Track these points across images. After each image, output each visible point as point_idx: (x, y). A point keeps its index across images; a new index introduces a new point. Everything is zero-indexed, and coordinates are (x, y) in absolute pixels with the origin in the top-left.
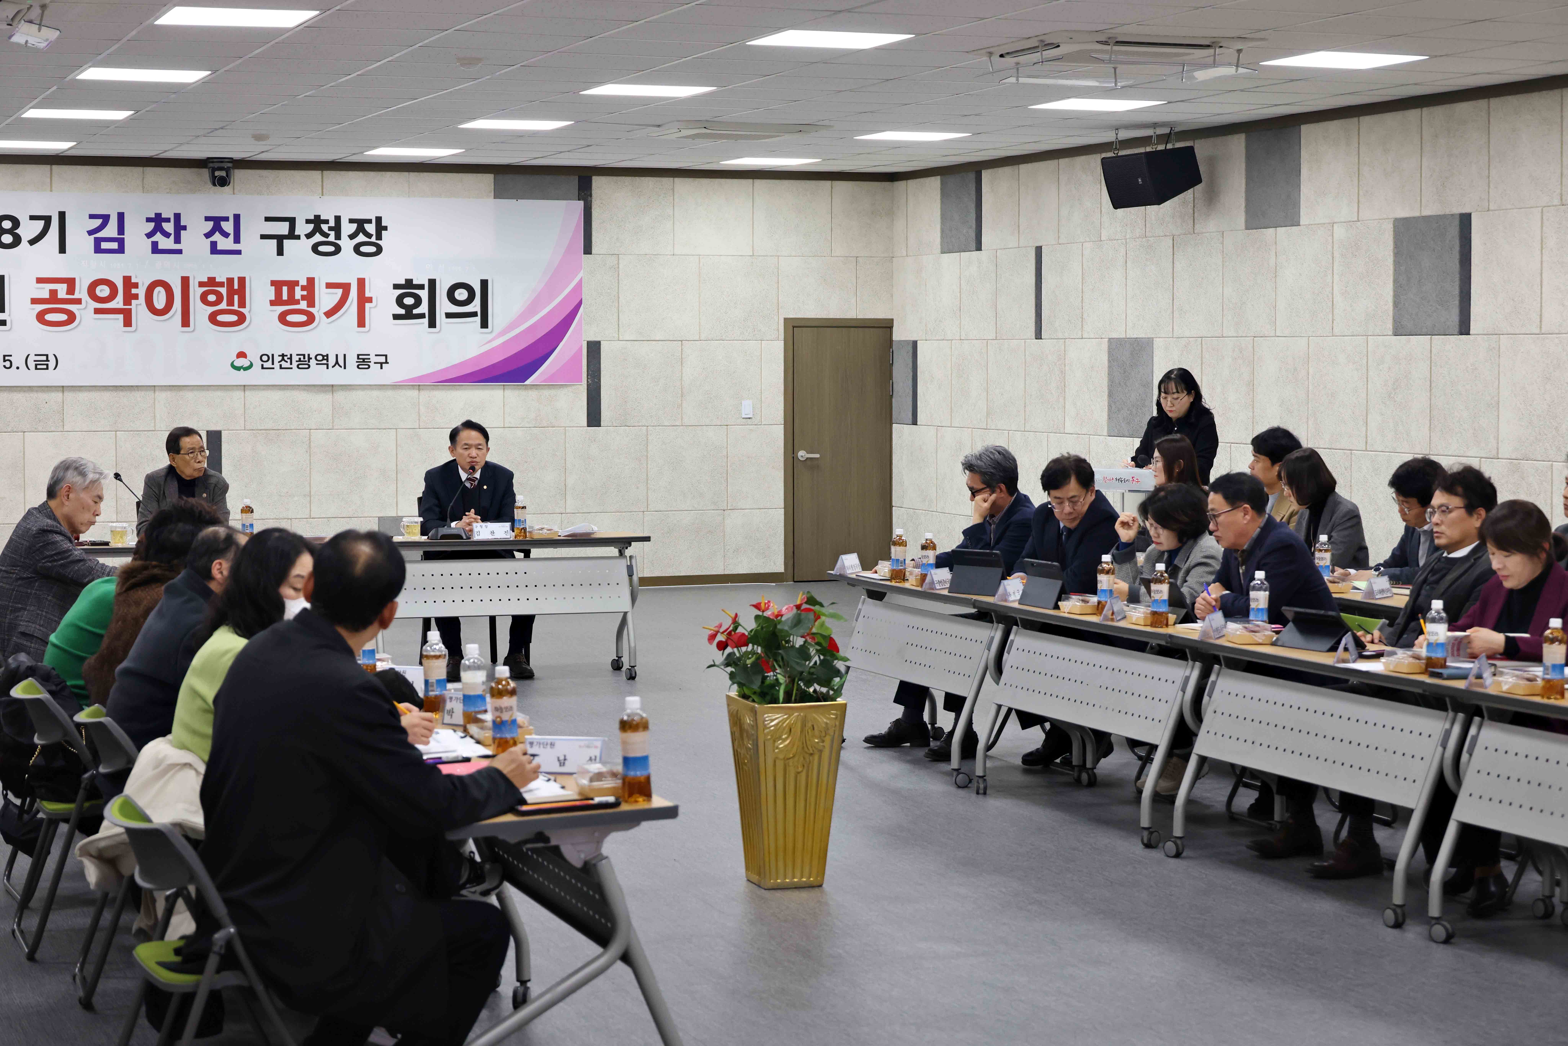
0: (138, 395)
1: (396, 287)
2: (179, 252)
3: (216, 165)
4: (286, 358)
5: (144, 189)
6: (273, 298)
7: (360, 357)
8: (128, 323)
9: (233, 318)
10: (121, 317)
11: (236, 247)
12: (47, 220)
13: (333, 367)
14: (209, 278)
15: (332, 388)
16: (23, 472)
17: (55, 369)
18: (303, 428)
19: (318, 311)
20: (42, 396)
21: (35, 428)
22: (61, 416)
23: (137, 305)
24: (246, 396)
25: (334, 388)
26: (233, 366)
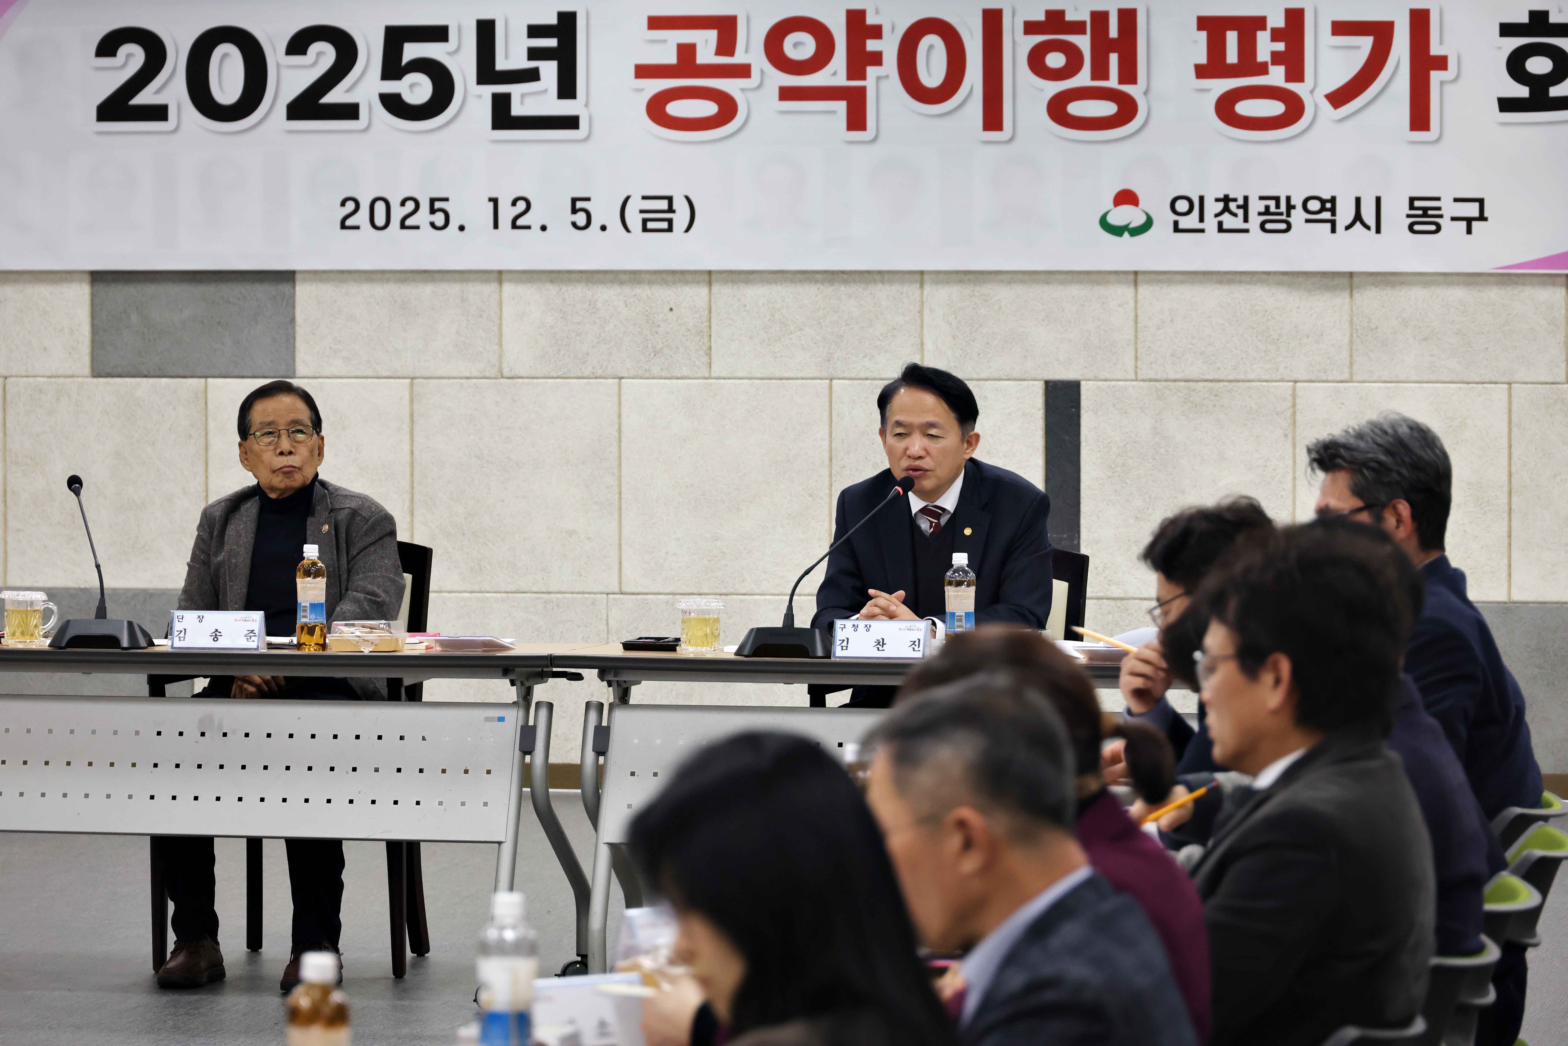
0: (882, 293)
1: (1507, 30)
4: (1232, 206)
6: (1203, 60)
7: (1417, 204)
8: (857, 121)
9: (1107, 109)
10: (841, 107)
13: (1348, 228)
14: (1048, 13)
15: (1349, 281)
16: (615, 471)
17: (687, 230)
18: (1278, 378)
19: (1312, 92)
20: (664, 294)
21: (646, 370)
22: (706, 340)
23: (879, 79)
24: (1140, 297)
25: (1356, 280)
26: (1104, 223)
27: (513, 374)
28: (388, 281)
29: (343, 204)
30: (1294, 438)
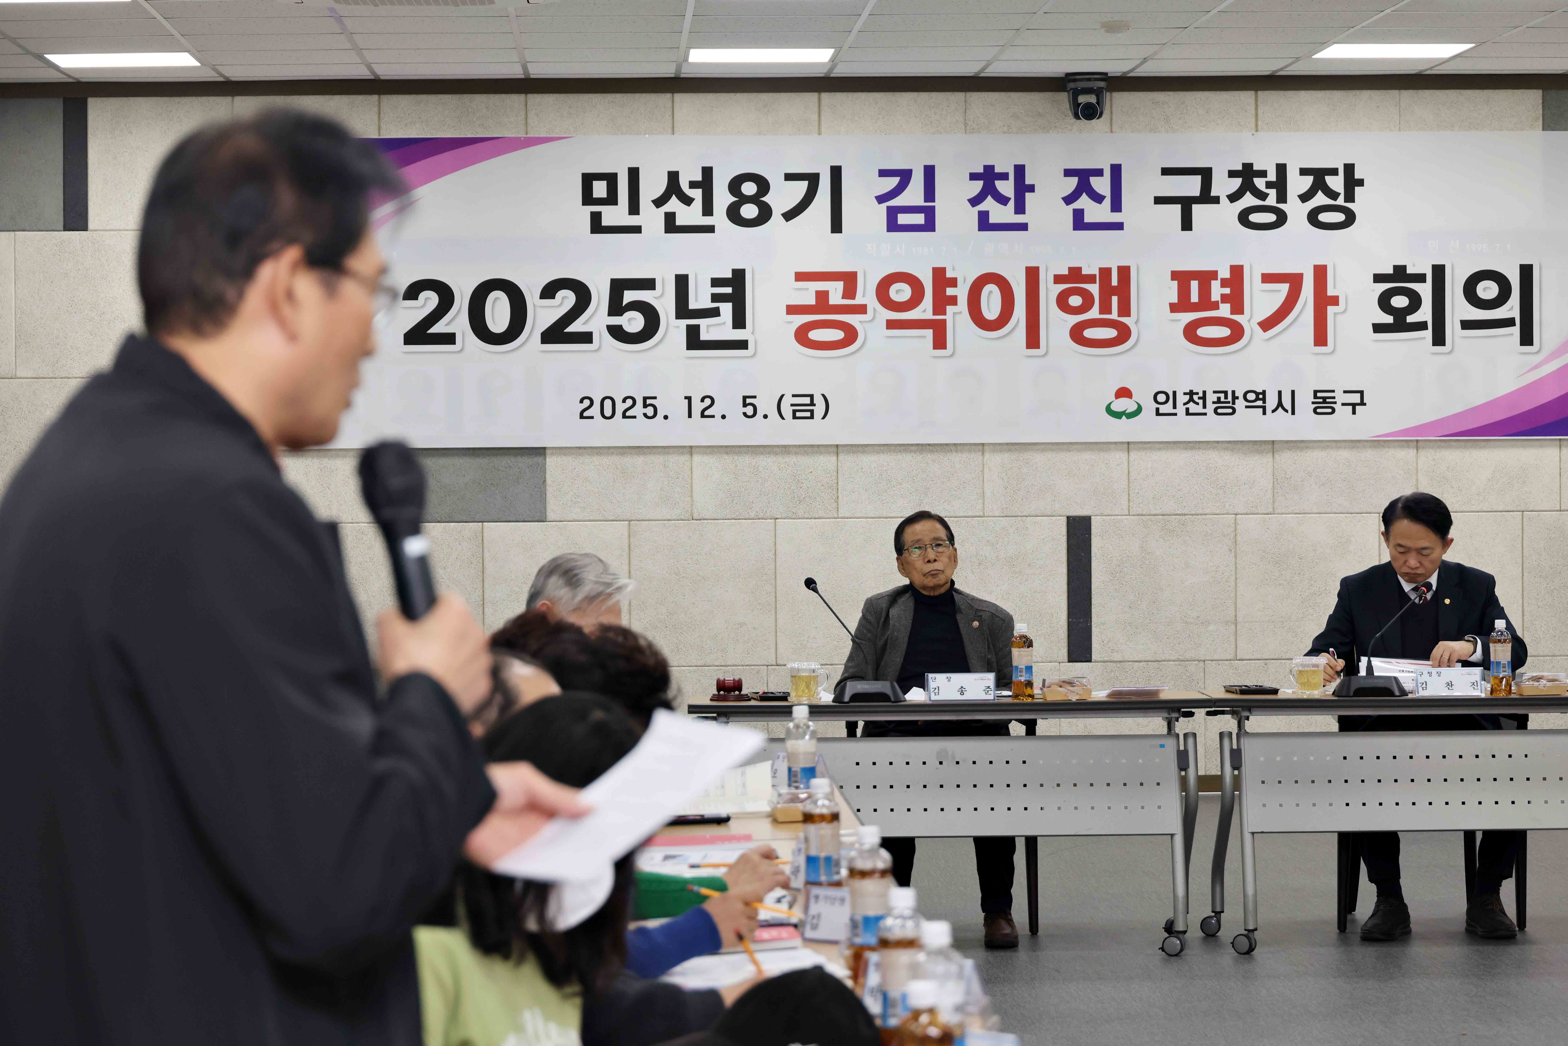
0: (957, 459)
2: (1023, 227)
3: (1080, 85)
4: (1195, 397)
5: (967, 128)
6: (1175, 300)
7: (1319, 395)
8: (940, 343)
9: (1110, 333)
10: (929, 333)
11: (1115, 218)
12: (813, 180)
13: (1273, 411)
14: (1070, 269)
15: (1272, 446)
16: (773, 582)
17: (824, 418)
18: (1225, 512)
19: (1249, 321)
20: (805, 461)
21: (793, 513)
22: (835, 492)
23: (954, 314)
24: (1131, 459)
25: (1276, 446)
26: (1109, 410)
27: (700, 517)
28: (612, 453)
29: (581, 401)
30: (1235, 552)
